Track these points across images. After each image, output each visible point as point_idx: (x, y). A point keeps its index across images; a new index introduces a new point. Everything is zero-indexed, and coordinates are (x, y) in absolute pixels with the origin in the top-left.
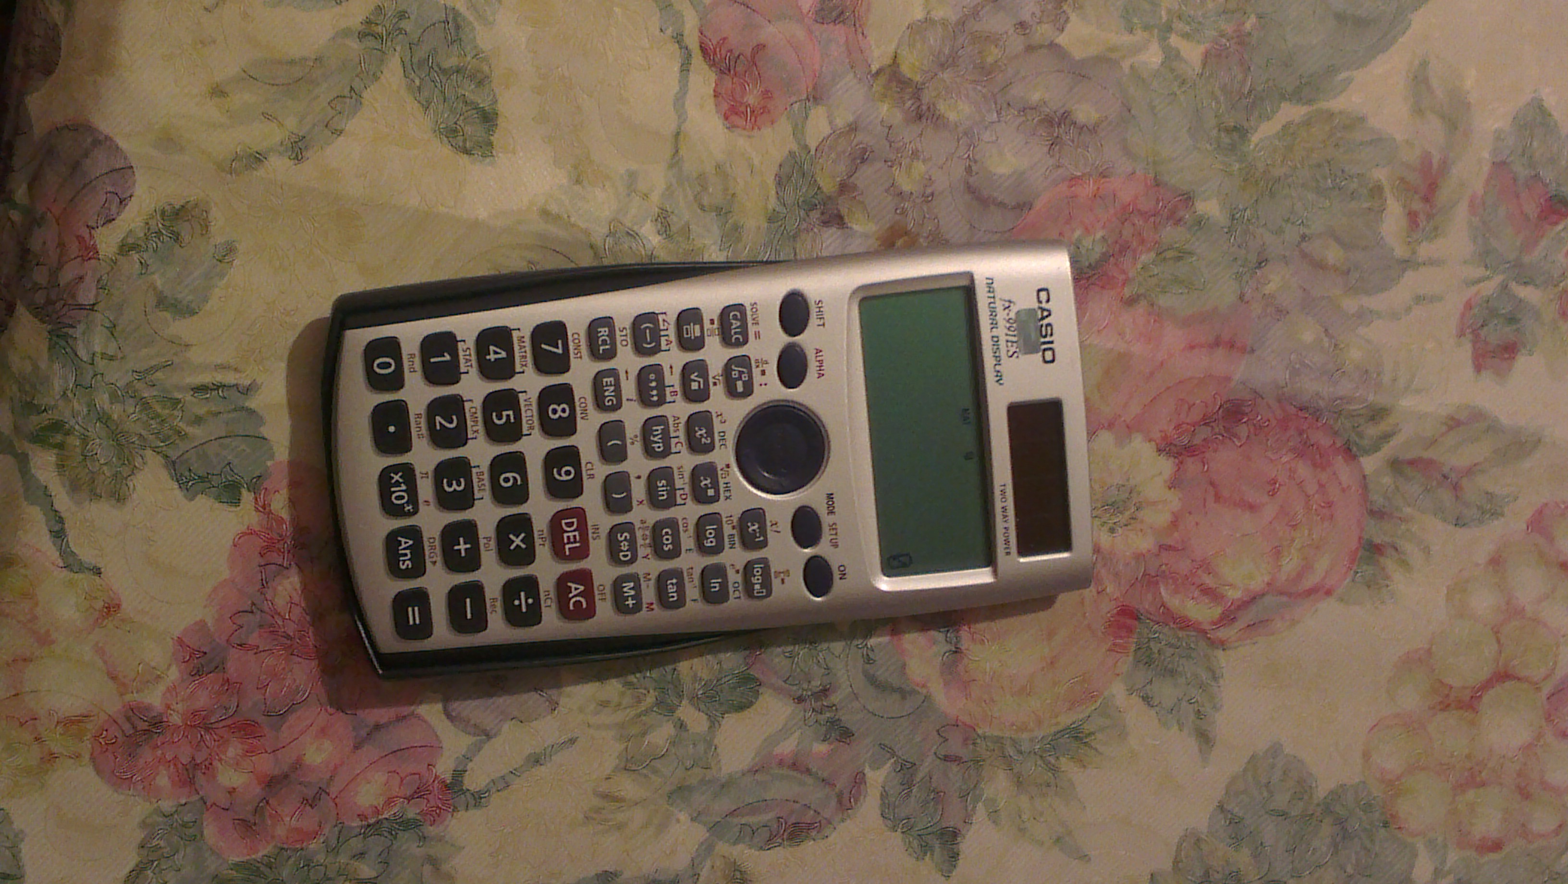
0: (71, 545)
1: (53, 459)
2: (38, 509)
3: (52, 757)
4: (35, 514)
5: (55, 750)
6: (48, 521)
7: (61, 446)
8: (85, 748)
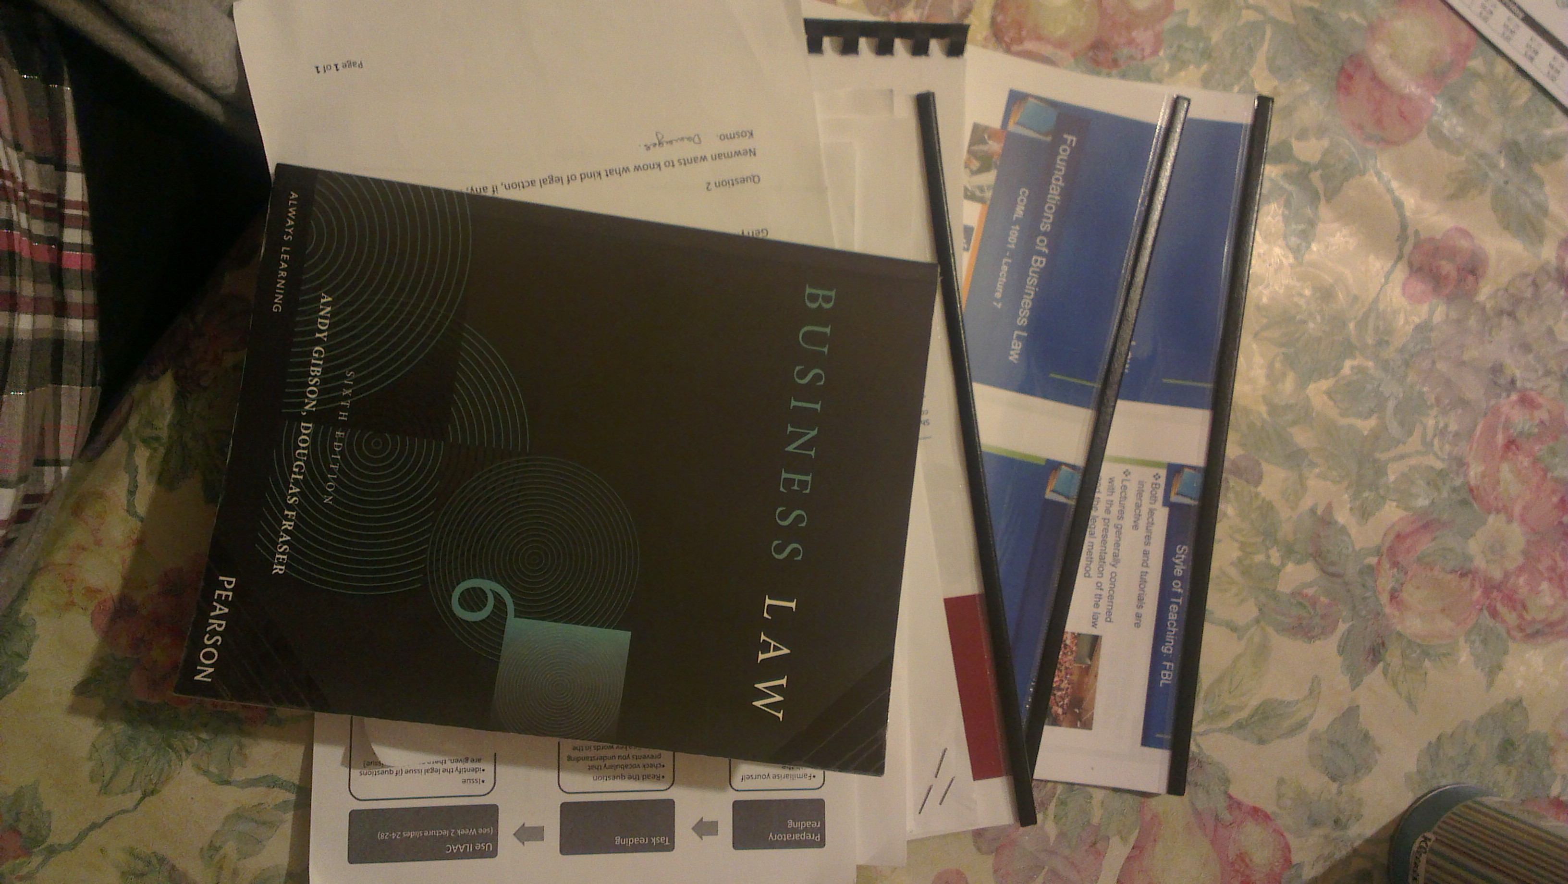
0: (135, 500)
1: (148, 454)
2: (127, 475)
3: (73, 604)
4: (124, 479)
5: (76, 600)
6: (130, 484)
7: (155, 450)
8: (92, 606)
